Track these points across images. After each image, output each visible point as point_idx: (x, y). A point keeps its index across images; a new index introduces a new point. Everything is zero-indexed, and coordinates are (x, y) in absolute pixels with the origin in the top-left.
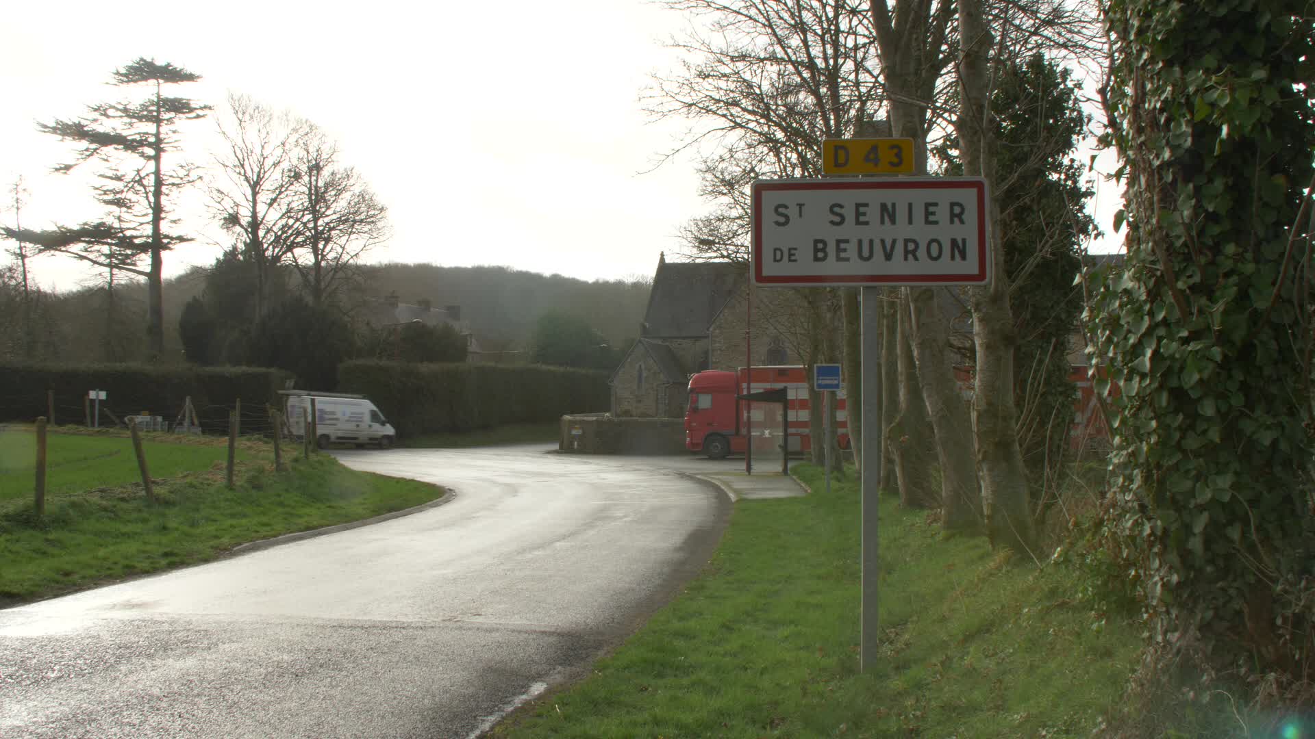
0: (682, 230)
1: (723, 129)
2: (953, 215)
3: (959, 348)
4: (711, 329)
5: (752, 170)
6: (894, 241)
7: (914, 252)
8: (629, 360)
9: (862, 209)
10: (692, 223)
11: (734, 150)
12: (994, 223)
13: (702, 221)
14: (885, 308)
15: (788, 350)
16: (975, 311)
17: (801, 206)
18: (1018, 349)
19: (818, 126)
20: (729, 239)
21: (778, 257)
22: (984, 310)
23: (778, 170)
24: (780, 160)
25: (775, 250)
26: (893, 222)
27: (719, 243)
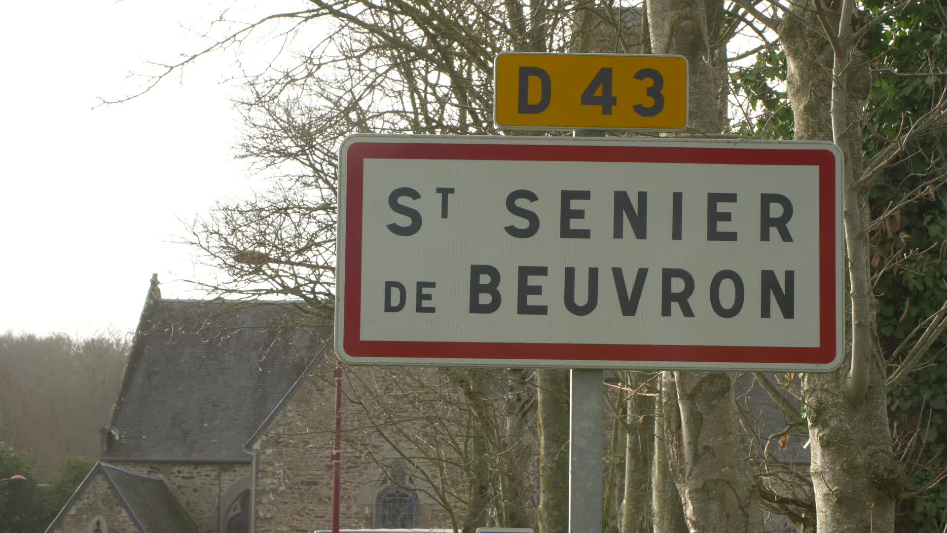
0: (199, 229)
1: (292, 15)
2: (766, 222)
3: (782, 501)
4: (257, 446)
5: (354, 105)
6: (642, 274)
7: (683, 299)
8: (73, 512)
9: (575, 205)
10: (221, 215)
11: (316, 62)
12: (857, 237)
13: (241, 212)
14: (629, 412)
15: (421, 496)
16: (814, 425)
17: (445, 192)
18: (906, 506)
19: (495, 16)
20: (299, 252)
21: (395, 301)
22: (833, 423)
23: (409, 108)
24: (414, 89)
25: (389, 285)
26: (641, 232)
27: (278, 261)
